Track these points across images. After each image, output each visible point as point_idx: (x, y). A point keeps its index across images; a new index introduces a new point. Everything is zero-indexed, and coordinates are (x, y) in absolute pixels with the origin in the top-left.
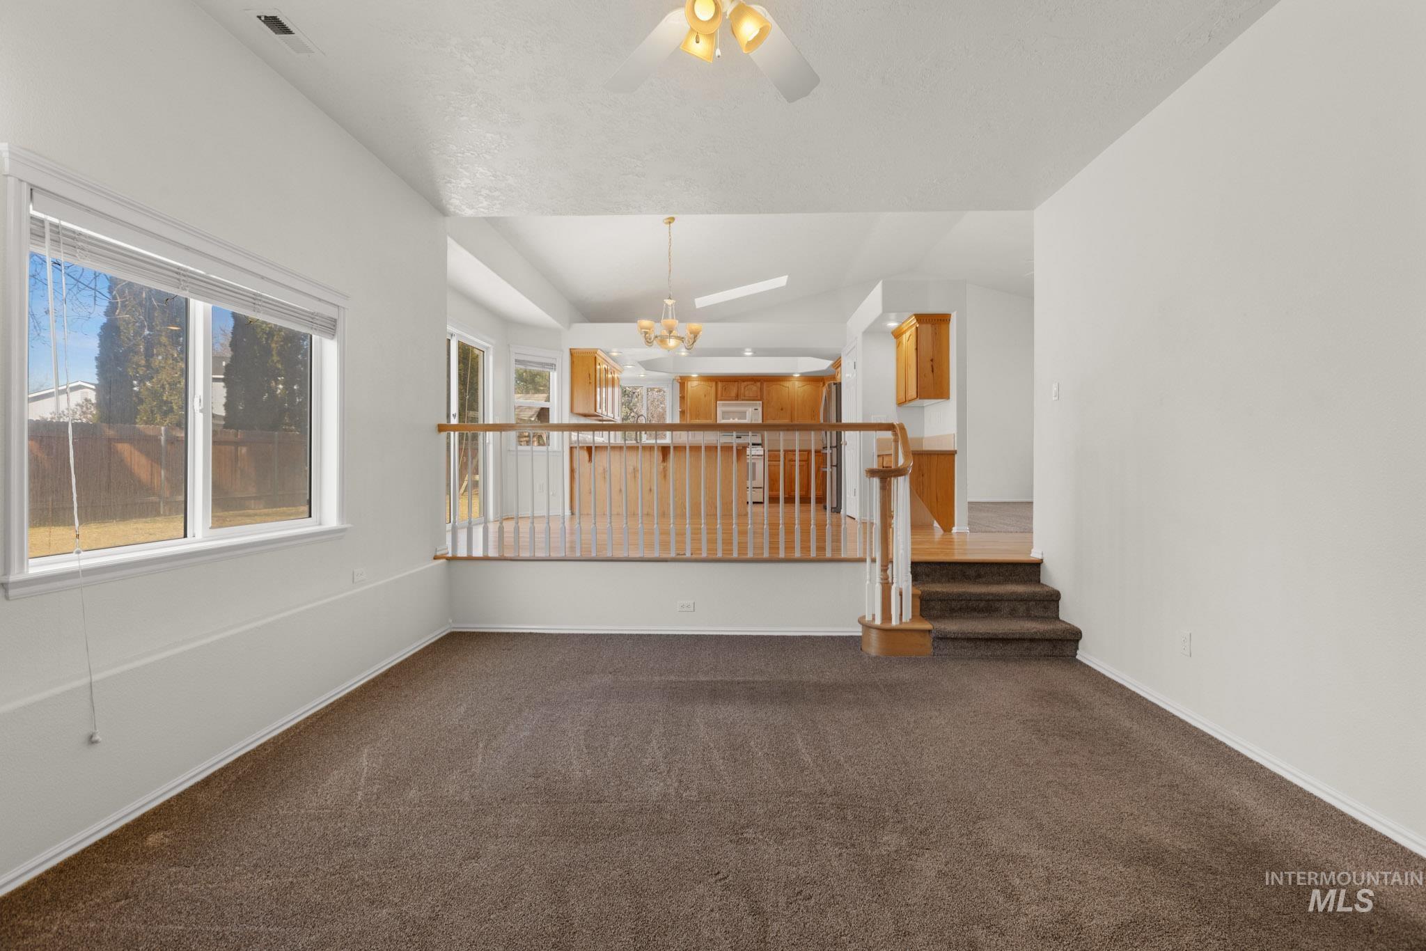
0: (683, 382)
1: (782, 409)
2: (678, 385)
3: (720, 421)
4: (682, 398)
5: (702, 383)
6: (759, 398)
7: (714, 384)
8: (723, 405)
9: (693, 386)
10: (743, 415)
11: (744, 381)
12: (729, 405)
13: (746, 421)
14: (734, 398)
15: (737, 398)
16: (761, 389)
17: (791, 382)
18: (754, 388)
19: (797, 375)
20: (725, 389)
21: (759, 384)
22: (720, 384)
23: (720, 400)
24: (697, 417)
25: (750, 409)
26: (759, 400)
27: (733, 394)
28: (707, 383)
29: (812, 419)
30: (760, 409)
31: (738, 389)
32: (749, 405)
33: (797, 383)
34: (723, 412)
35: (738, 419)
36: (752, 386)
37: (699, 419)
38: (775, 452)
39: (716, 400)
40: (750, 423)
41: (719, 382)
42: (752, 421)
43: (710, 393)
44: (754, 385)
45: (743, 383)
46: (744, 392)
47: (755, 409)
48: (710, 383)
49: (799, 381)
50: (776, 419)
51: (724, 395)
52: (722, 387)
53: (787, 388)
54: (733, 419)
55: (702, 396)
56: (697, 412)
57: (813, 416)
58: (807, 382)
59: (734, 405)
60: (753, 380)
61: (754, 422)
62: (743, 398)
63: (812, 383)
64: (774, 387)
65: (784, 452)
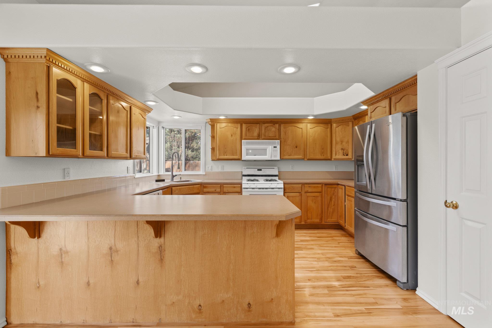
0: (213, 123)
1: (296, 147)
2: (209, 127)
3: (244, 157)
4: (213, 137)
5: (230, 125)
6: (277, 137)
7: (239, 126)
8: (248, 144)
9: (221, 127)
10: (264, 152)
11: (264, 123)
12: (252, 144)
13: (267, 157)
14: (256, 138)
15: (259, 137)
16: (279, 130)
17: (304, 124)
18: (273, 129)
19: (311, 118)
20: (249, 130)
21: (277, 126)
22: (244, 126)
23: (245, 139)
24: (225, 153)
25: (270, 147)
26: (278, 140)
27: (256, 134)
28: (233, 125)
29: (321, 155)
30: (278, 147)
31: (260, 130)
32: (269, 144)
33: (309, 126)
34: (247, 149)
35: (259, 155)
36: (272, 127)
37: (226, 156)
38: (292, 185)
39: (241, 139)
40: (270, 159)
41: (244, 124)
42: (271, 157)
43: (236, 133)
44: (273, 127)
45: (263, 125)
46: (264, 132)
47: (274, 147)
48: (236, 124)
49: (310, 123)
50: (291, 156)
51: (247, 135)
52: (246, 128)
53: (302, 128)
54: (255, 155)
55: (230, 136)
56: (225, 150)
57: (323, 153)
58: (315, 124)
59: (256, 143)
60: (272, 122)
61: (273, 158)
62: (264, 138)
63: (321, 125)
64: (290, 128)
65: (301, 185)
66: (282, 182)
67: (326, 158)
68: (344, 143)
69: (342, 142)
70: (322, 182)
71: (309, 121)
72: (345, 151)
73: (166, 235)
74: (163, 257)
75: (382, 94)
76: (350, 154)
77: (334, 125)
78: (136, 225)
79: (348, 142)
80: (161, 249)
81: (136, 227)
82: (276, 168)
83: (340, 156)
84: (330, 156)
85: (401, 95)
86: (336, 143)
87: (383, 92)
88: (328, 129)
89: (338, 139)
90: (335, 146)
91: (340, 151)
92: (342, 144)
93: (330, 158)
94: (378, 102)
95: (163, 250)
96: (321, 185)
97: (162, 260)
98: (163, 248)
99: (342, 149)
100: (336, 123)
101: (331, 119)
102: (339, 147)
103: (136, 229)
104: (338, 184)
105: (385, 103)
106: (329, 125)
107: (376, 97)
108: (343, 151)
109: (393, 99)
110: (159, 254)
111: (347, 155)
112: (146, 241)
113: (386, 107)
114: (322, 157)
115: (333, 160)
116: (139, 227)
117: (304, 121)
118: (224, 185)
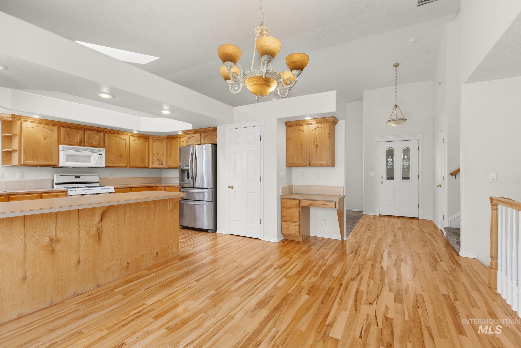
1: (120, 156)
3: (63, 163)
5: (41, 126)
6: (102, 145)
7: (55, 128)
8: (67, 149)
10: (87, 159)
11: (87, 130)
12: (73, 149)
13: (92, 164)
14: (78, 144)
15: (81, 143)
16: (104, 139)
17: (127, 136)
18: (97, 137)
19: (136, 132)
20: (68, 134)
21: (101, 134)
22: (63, 130)
23: (63, 144)
24: (34, 157)
25: (95, 154)
26: (101, 148)
27: (77, 140)
28: (47, 127)
30: (104, 155)
31: (82, 136)
32: (94, 151)
33: (131, 138)
34: (66, 155)
35: (82, 162)
36: (95, 135)
37: (37, 161)
38: (121, 189)
39: (59, 143)
40: (94, 166)
41: (62, 128)
42: (96, 164)
43: (51, 135)
44: (97, 135)
45: (86, 132)
46: (87, 139)
47: (99, 155)
48: (51, 127)
49: (133, 136)
50: (115, 163)
51: (67, 140)
52: (65, 132)
53: (125, 140)
54: (77, 162)
55: (42, 138)
56: (35, 154)
57: (142, 162)
58: (138, 138)
59: (78, 150)
60: (96, 130)
61: (98, 166)
62: (87, 145)
63: (141, 139)
64: (114, 138)
65: (129, 189)
66: (113, 187)
67: (145, 166)
68: (159, 156)
69: (158, 154)
70: (145, 186)
71: (131, 134)
72: (160, 161)
73: (103, 220)
74: (101, 237)
75: (197, 130)
76: (164, 163)
77: (151, 141)
78: (77, 217)
79: (162, 155)
80: (99, 231)
81: (77, 218)
82: (97, 174)
83: (156, 165)
84: (148, 165)
85: (207, 134)
86: (153, 155)
87: (197, 129)
88: (147, 143)
89: (155, 152)
90: (152, 157)
91: (156, 161)
92: (158, 156)
93: (148, 166)
94: (193, 133)
95: (101, 232)
96: (145, 188)
97: (99, 239)
98: (101, 230)
99: (158, 160)
100: (153, 139)
101: (149, 135)
102: (155, 158)
103: (78, 220)
104: (157, 187)
105: (198, 135)
106: (147, 140)
107: (193, 131)
108: (158, 161)
109: (203, 135)
110: (98, 235)
111: (162, 164)
112: (87, 227)
113: (198, 138)
114: (142, 166)
115: (150, 168)
116: (80, 217)
117: (126, 133)
118: (43, 194)
